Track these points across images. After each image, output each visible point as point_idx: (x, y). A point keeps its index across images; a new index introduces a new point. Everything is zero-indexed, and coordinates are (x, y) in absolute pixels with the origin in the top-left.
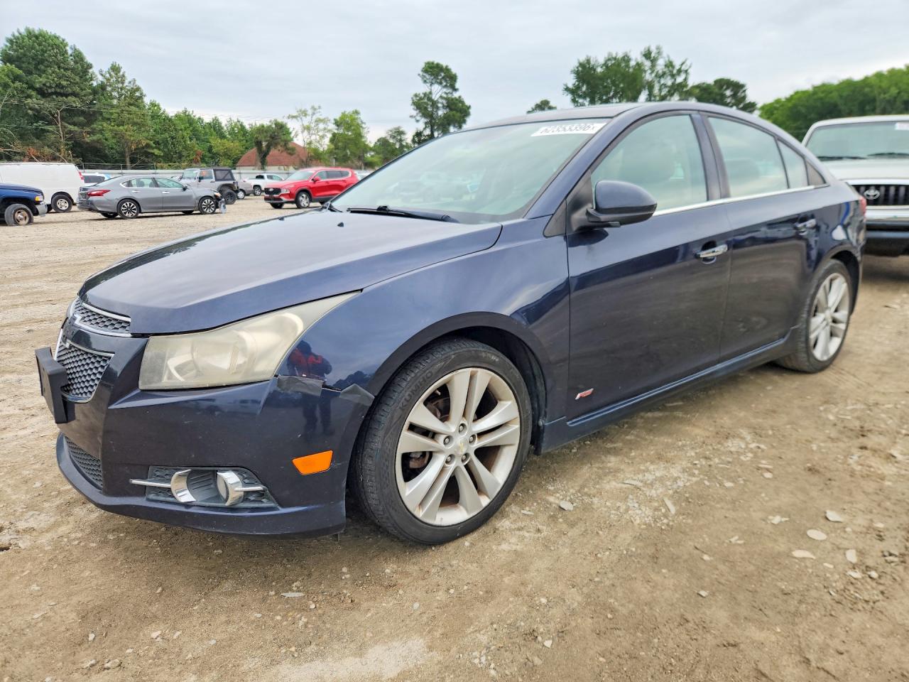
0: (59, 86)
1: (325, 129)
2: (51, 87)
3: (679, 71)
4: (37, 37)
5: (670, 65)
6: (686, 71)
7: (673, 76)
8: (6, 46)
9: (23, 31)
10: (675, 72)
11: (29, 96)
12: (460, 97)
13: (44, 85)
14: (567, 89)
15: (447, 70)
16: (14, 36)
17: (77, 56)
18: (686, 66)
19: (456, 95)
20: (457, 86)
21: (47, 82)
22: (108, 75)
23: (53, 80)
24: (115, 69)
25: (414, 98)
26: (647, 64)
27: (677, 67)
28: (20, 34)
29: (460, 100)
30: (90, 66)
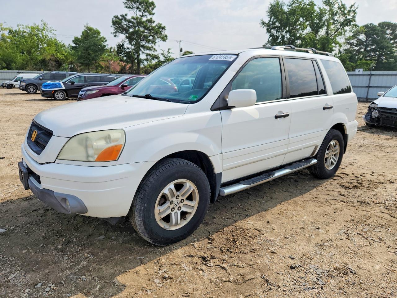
3: (349, 11)
5: (342, 7)
6: (354, 11)
7: (344, 14)
10: (346, 12)
14: (263, 23)
18: (355, 8)
26: (327, 8)
27: (348, 9)
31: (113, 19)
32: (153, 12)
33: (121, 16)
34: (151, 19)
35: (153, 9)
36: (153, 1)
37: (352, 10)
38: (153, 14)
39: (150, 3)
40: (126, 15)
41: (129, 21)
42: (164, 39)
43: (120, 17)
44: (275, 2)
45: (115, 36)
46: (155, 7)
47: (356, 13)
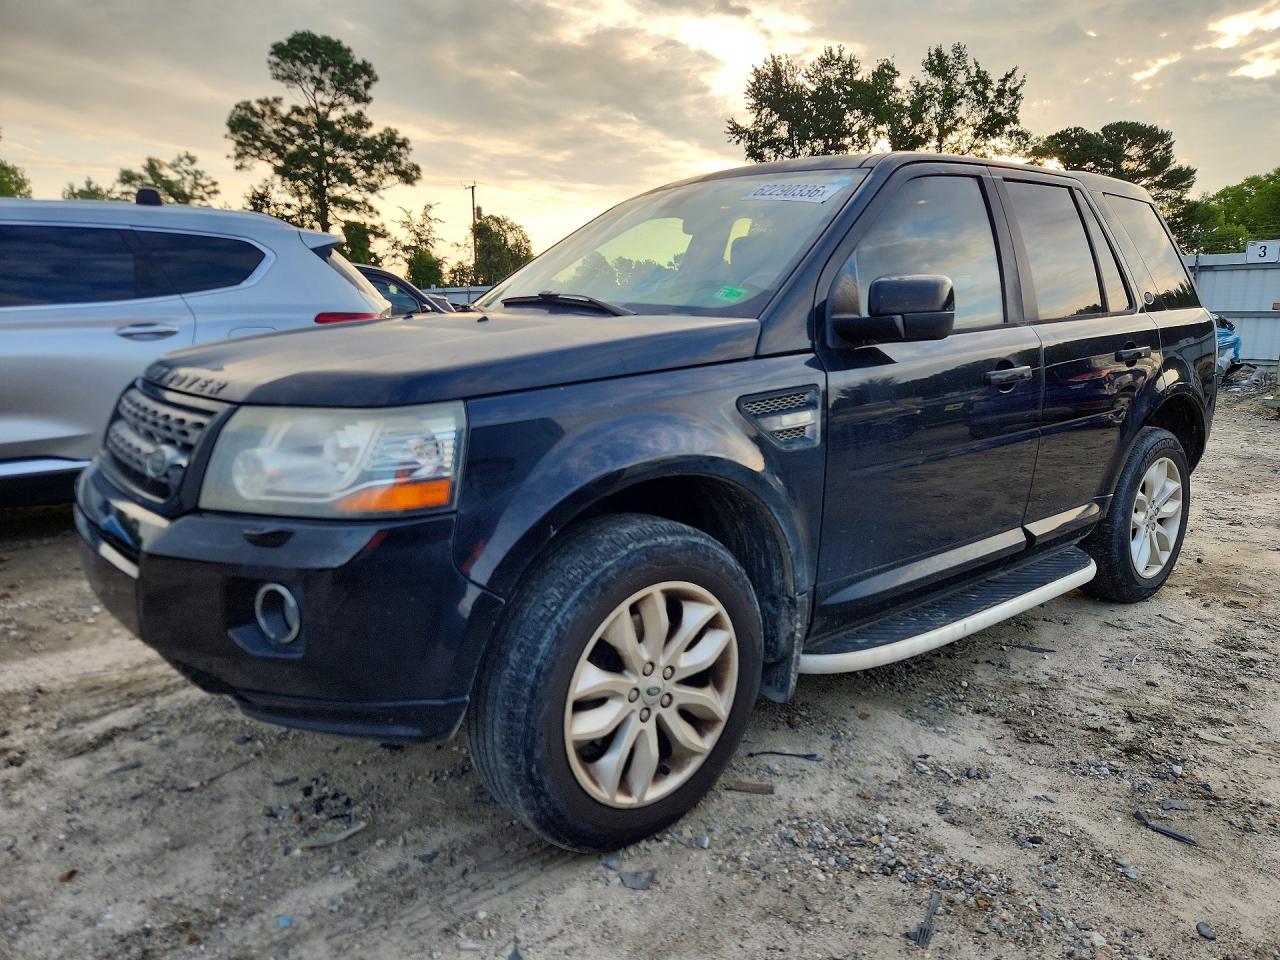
14: (736, 130)
18: (1015, 82)
31: (234, 112)
32: (370, 93)
33: (260, 102)
34: (360, 114)
35: (367, 85)
36: (368, 61)
37: (1007, 88)
38: (367, 100)
39: (356, 66)
40: (277, 100)
41: (287, 121)
42: (408, 176)
43: (257, 107)
44: (766, 66)
45: (239, 168)
46: (376, 79)
47: (1019, 97)
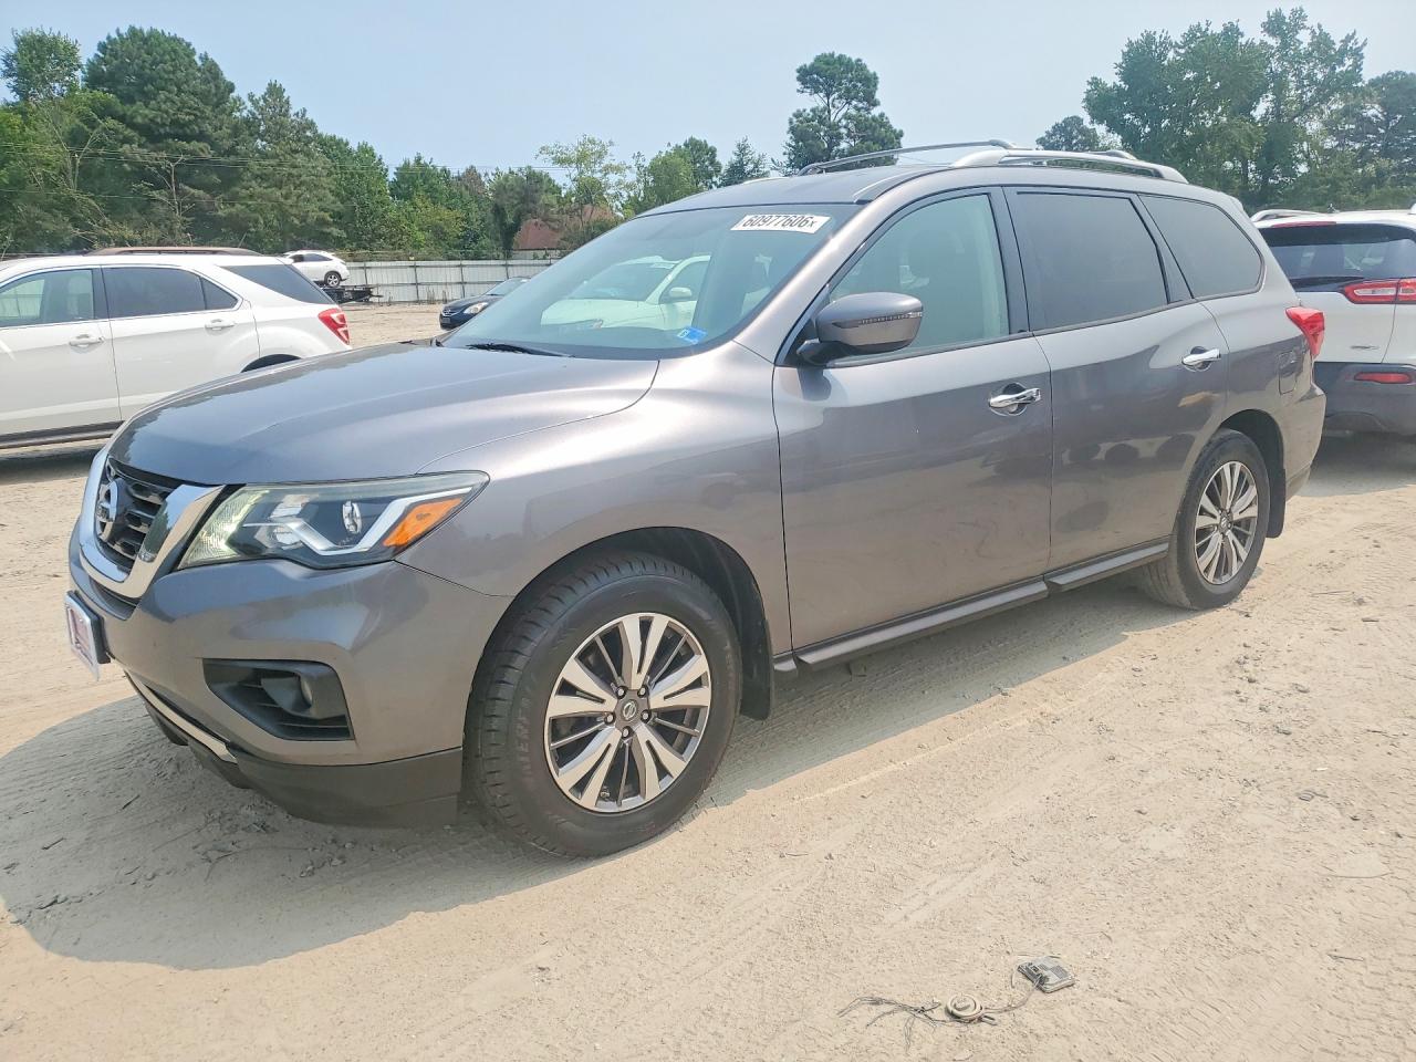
0: (175, 123)
1: (619, 183)
2: (164, 125)
4: (145, 41)
5: (1322, 42)
6: (1356, 52)
7: (1329, 61)
8: (96, 55)
9: (124, 30)
10: (1332, 53)
11: (127, 140)
12: (882, 115)
13: (151, 120)
15: (859, 66)
16: (109, 38)
17: (209, 71)
19: (875, 112)
20: (878, 96)
21: (156, 117)
22: (262, 103)
23: (167, 112)
24: (275, 91)
25: (795, 120)
26: (1273, 42)
27: (1338, 45)
28: (119, 35)
29: (882, 122)
30: (231, 88)
